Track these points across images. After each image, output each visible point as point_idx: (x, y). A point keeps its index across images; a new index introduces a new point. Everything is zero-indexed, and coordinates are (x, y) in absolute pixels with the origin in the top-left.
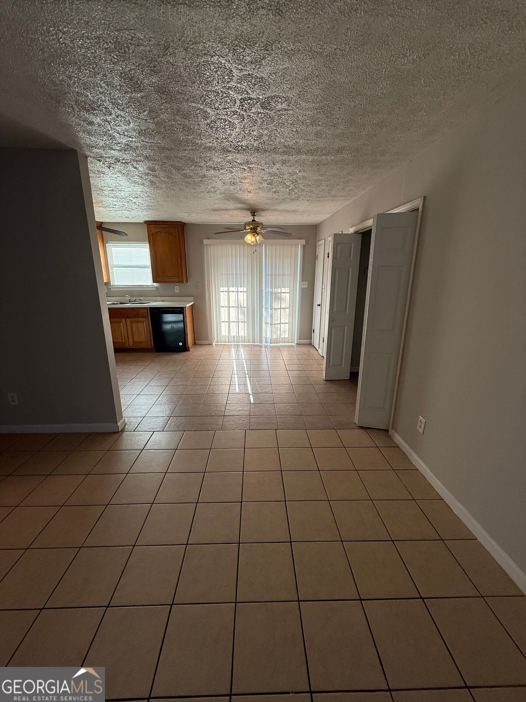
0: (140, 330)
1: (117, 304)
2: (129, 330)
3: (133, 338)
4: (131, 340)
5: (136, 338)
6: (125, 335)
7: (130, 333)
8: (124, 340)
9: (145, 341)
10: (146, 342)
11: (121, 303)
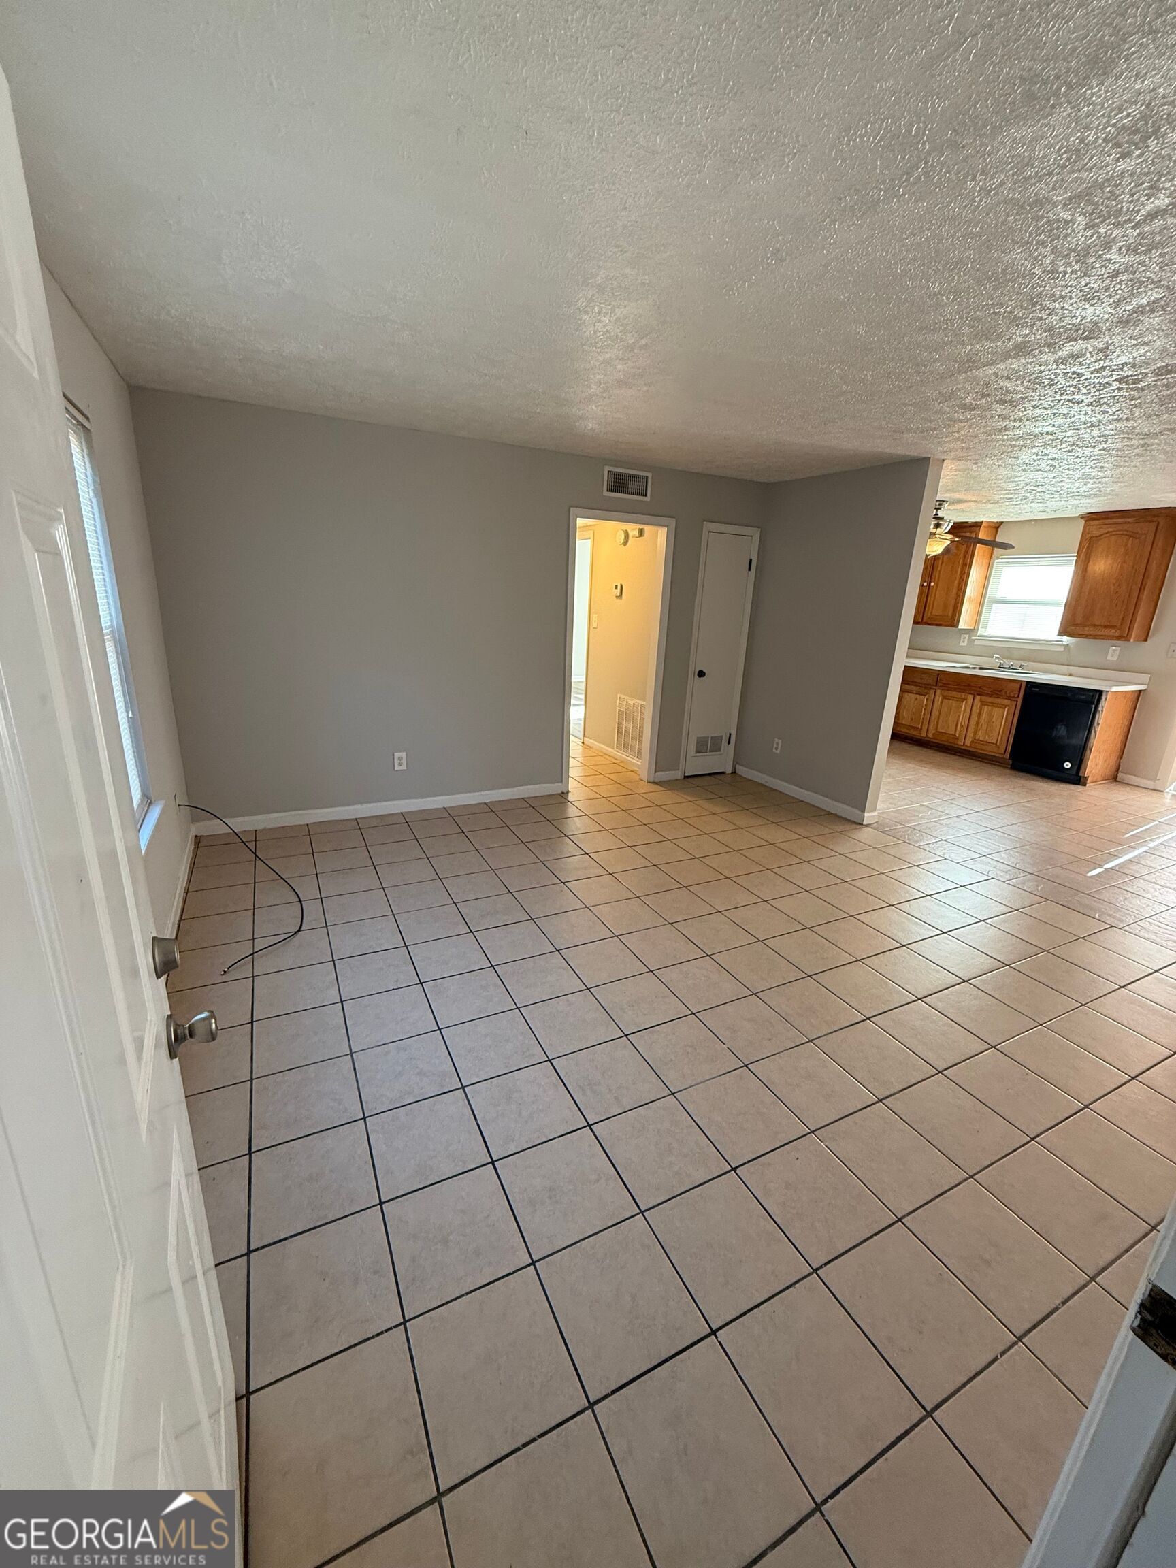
0: (994, 720)
1: (974, 668)
2: (975, 716)
3: (976, 731)
4: (970, 734)
5: (980, 734)
6: (963, 723)
7: (973, 723)
8: (958, 732)
9: (995, 742)
10: (996, 744)
11: (981, 668)
